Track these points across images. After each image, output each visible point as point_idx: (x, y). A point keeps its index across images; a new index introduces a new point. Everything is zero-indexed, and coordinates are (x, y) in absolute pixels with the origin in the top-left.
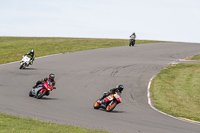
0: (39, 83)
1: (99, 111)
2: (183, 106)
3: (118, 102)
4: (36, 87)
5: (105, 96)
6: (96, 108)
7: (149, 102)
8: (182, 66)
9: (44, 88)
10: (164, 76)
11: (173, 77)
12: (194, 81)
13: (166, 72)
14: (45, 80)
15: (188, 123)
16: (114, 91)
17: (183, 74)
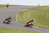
1: (26, 27)
3: (32, 25)
7: (17, 20)
8: (25, 11)
10: (20, 14)
11: (23, 14)
12: (28, 15)
17: (25, 13)
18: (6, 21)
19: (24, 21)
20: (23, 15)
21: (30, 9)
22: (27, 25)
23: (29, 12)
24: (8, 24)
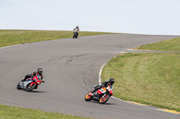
0: (27, 77)
2: (131, 91)
3: (111, 95)
4: (24, 80)
5: (97, 89)
6: (87, 100)
8: (130, 55)
9: (34, 81)
10: (113, 64)
11: (122, 65)
12: (141, 68)
13: (115, 60)
14: (35, 74)
15: (135, 105)
16: (106, 85)
17: (131, 62)
18: (26, 83)
19: (127, 90)
20: (124, 69)
21: (149, 46)
22: (92, 97)
23: (144, 59)
24: (30, 91)
